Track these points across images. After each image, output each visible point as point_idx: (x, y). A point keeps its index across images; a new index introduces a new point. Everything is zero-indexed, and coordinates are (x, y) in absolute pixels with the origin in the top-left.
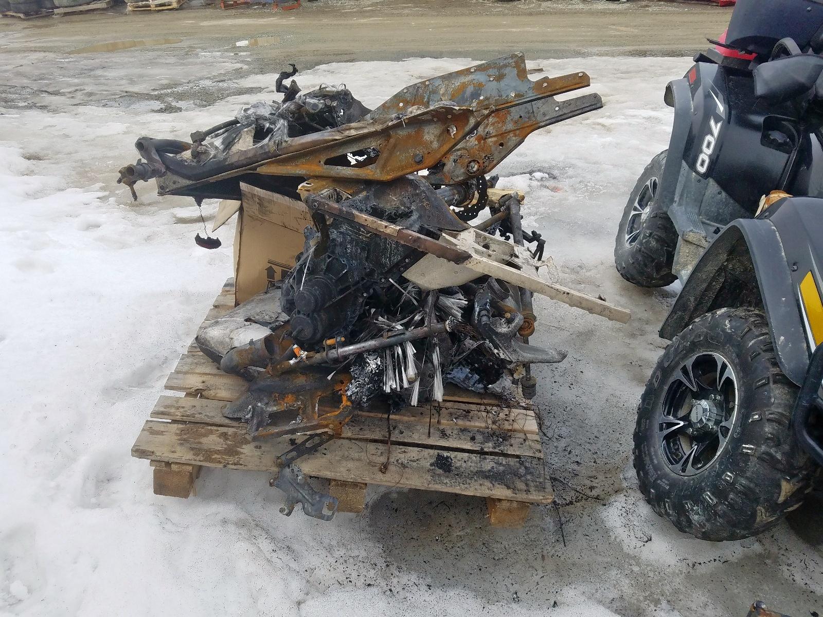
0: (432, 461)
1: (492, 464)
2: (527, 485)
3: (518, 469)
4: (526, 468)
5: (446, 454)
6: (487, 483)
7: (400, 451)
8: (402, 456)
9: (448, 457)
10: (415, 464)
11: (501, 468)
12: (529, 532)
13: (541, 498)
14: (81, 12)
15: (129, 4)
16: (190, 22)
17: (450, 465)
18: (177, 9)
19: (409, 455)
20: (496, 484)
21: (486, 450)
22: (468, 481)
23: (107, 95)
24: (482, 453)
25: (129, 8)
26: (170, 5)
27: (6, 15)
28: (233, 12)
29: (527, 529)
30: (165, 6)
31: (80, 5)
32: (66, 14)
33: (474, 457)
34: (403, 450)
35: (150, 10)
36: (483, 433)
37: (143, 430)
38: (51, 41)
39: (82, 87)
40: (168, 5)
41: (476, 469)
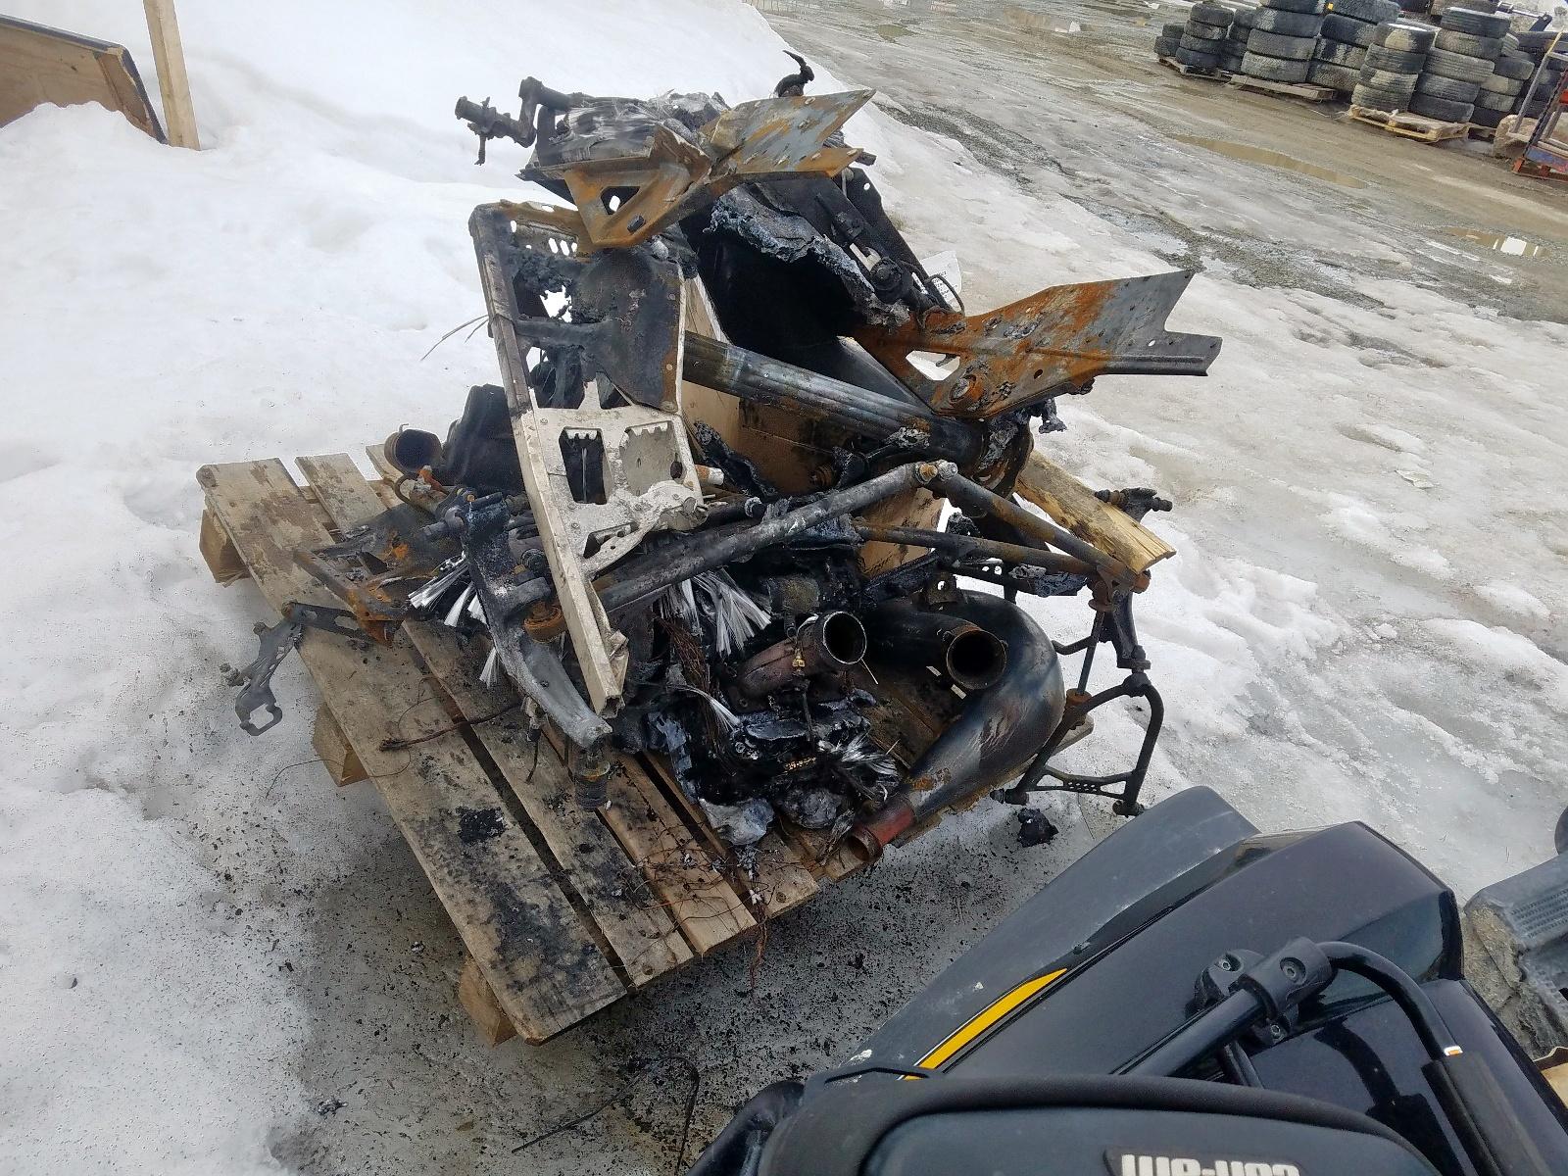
0: (471, 806)
1: (544, 903)
2: (535, 980)
3: (568, 950)
4: (582, 964)
5: (507, 820)
6: (484, 911)
7: (457, 752)
8: (448, 760)
9: (501, 827)
10: (443, 785)
11: (546, 921)
12: (514, 1077)
13: (520, 1016)
14: (1271, 94)
15: (1353, 106)
16: (1422, 168)
17: (483, 838)
18: (1430, 143)
19: (459, 769)
20: (494, 924)
21: (573, 879)
22: (465, 879)
23: (1128, 204)
24: (557, 874)
25: (1350, 113)
26: (1423, 132)
27: (1166, 62)
28: (1529, 183)
29: (521, 1072)
30: (1415, 130)
31: (1277, 81)
32: (1247, 88)
33: (537, 867)
34: (462, 756)
35: (1383, 128)
36: (614, 858)
37: (256, 462)
38: (1169, 112)
39: (1108, 179)
40: (1420, 132)
41: (508, 881)
